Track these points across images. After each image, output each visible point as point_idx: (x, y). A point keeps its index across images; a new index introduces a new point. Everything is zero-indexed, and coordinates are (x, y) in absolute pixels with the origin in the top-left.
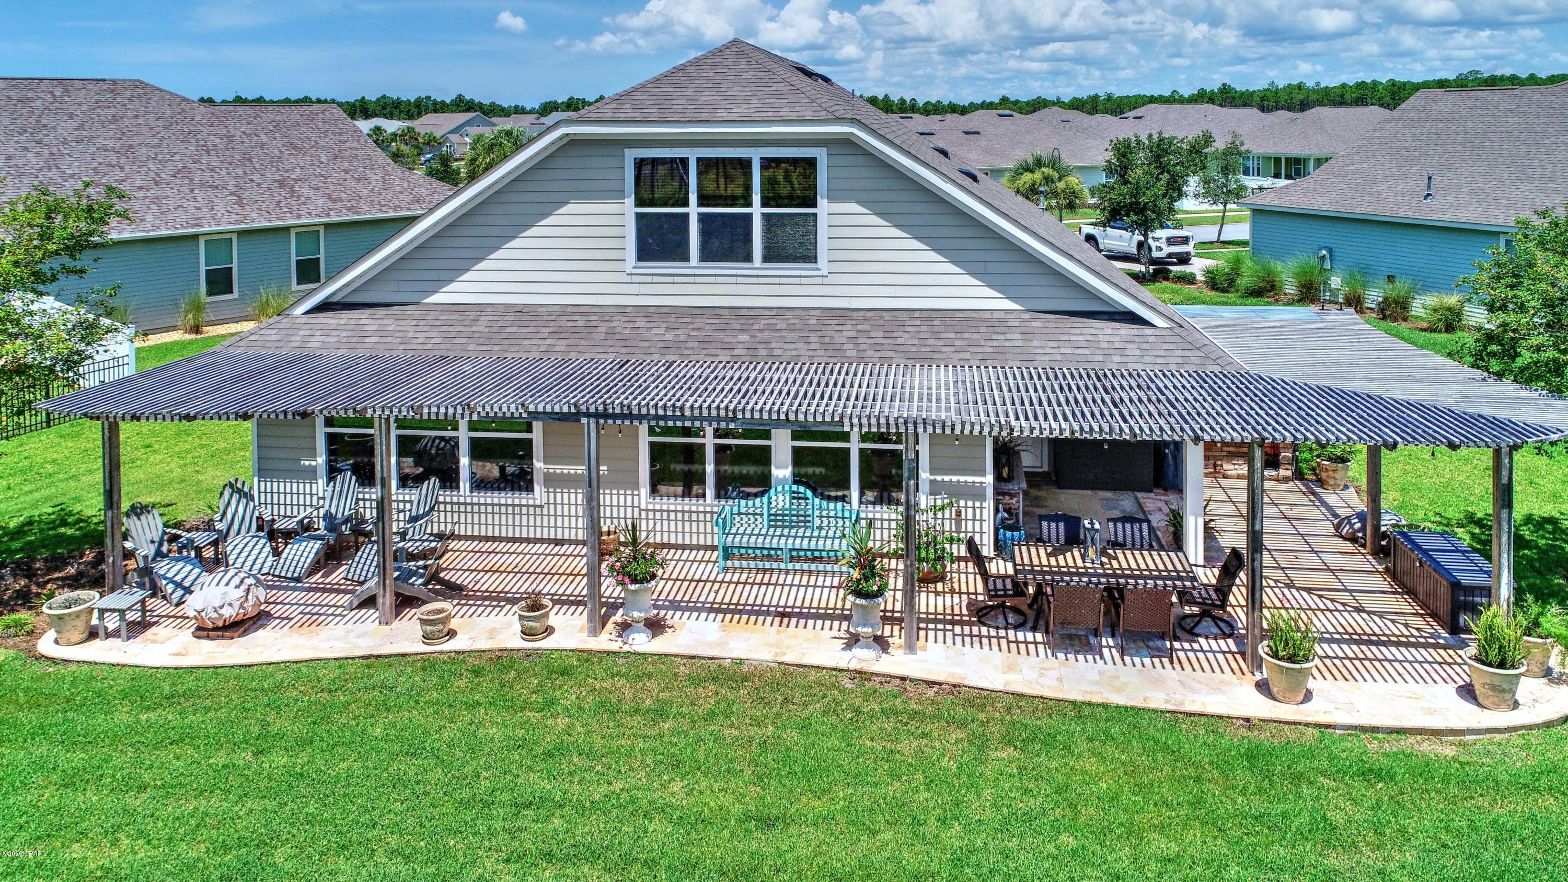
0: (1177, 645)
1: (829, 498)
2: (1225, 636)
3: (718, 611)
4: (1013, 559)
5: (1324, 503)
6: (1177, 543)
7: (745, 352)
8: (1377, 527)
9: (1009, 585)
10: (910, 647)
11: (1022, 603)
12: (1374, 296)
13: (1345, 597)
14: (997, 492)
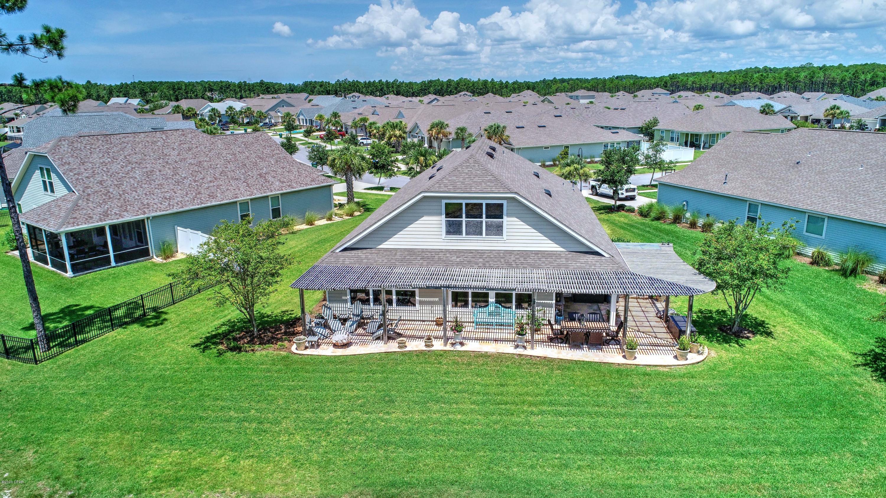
0: (604, 347)
1: (506, 308)
2: (617, 344)
3: (477, 340)
4: (560, 325)
5: (656, 306)
6: (608, 320)
7: (482, 265)
8: (667, 314)
9: (559, 332)
10: (532, 348)
11: (562, 336)
12: (701, 222)
13: (653, 334)
14: (556, 305)
